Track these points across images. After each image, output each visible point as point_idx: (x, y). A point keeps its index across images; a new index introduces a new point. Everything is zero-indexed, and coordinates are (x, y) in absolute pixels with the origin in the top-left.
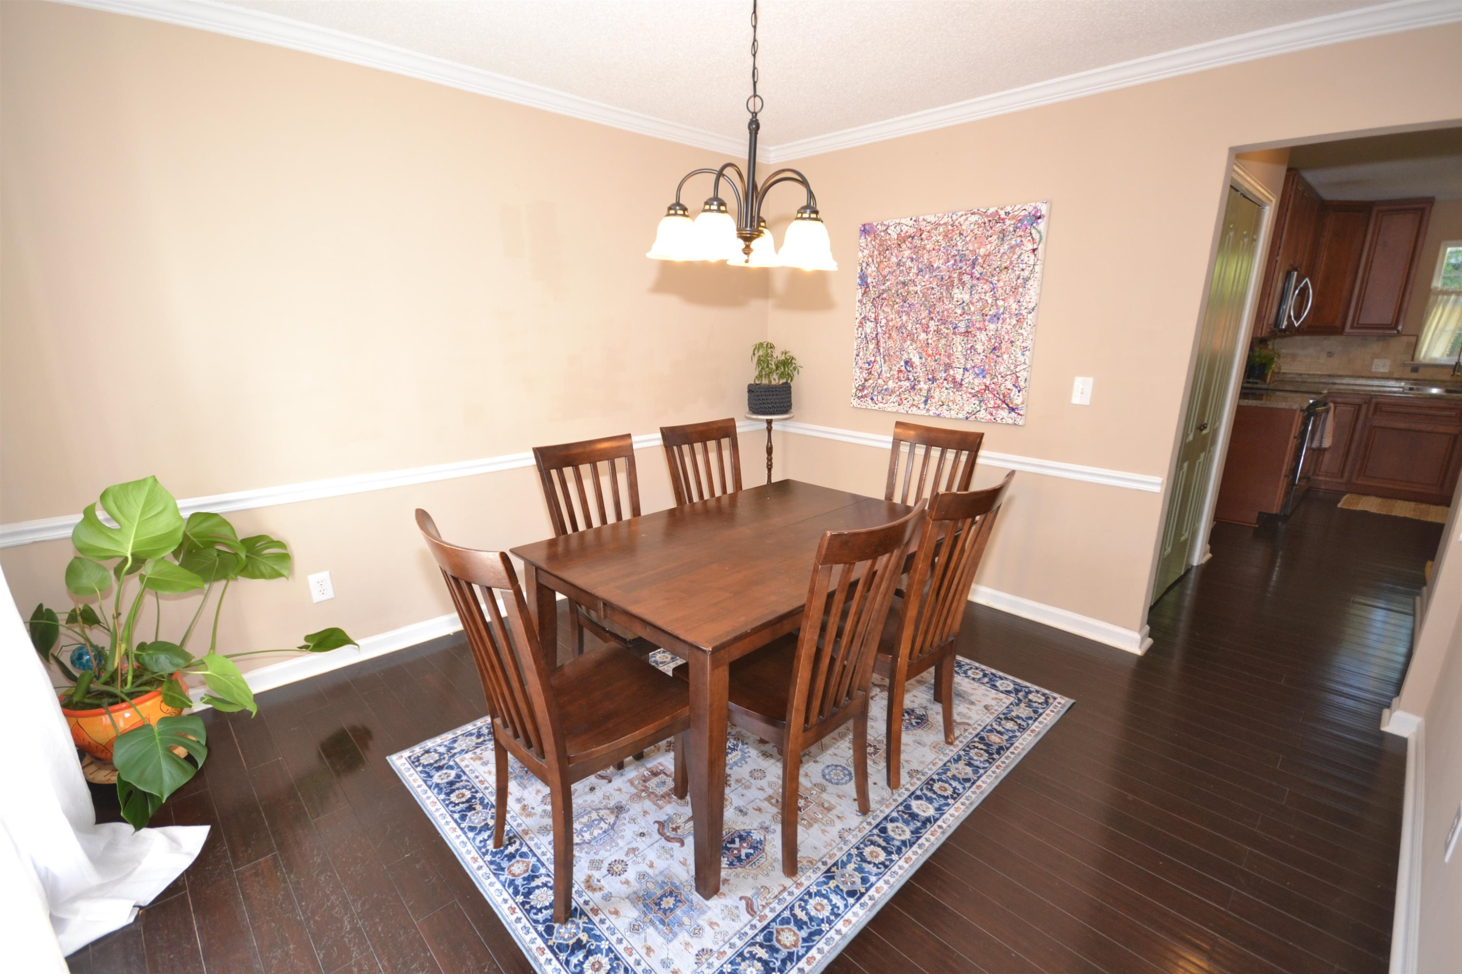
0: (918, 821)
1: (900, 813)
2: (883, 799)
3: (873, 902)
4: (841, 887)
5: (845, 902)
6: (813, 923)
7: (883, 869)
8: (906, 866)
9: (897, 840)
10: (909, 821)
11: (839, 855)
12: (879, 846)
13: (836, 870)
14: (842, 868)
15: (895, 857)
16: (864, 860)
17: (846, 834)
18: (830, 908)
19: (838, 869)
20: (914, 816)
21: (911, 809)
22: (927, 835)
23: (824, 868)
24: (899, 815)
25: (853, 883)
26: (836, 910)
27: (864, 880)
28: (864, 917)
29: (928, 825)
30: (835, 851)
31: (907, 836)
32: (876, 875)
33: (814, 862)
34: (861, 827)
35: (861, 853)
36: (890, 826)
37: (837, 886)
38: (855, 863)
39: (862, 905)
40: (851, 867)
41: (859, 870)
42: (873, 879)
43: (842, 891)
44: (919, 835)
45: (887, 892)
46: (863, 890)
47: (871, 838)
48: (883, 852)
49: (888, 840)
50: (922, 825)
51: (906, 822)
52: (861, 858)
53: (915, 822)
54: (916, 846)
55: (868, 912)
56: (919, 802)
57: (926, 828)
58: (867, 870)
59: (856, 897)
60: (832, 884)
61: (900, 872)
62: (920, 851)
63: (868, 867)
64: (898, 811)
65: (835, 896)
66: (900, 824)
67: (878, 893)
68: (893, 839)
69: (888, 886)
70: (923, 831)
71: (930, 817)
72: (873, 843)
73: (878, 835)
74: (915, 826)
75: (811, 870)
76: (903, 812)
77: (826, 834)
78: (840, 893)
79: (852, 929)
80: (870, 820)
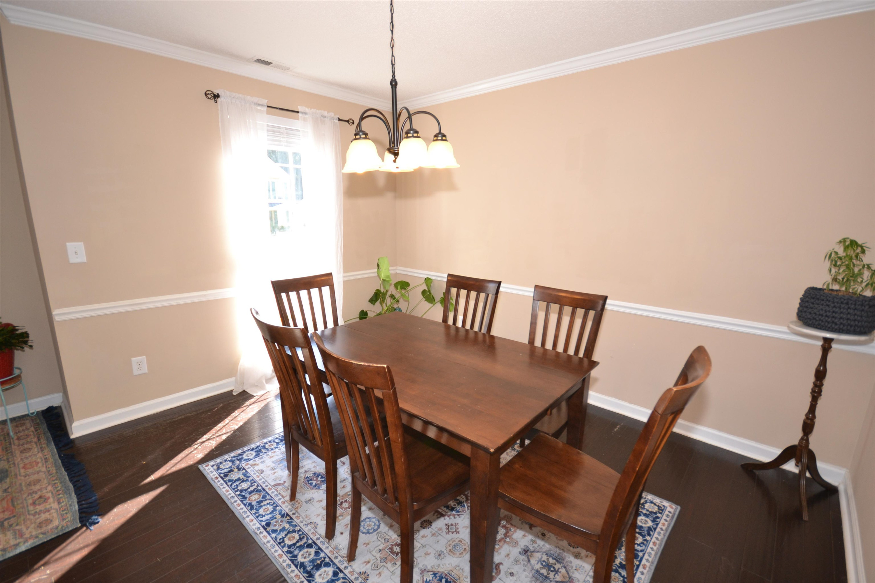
0: (312, 569)
1: (323, 559)
2: (339, 550)
3: (258, 533)
4: (274, 520)
5: (264, 521)
6: (258, 507)
7: (279, 541)
8: (276, 554)
9: (299, 553)
10: (313, 563)
11: (297, 521)
12: (297, 542)
13: (287, 519)
14: (287, 522)
15: (286, 549)
16: (289, 532)
17: (313, 526)
18: (263, 514)
19: (288, 519)
20: (318, 567)
21: (325, 566)
22: (296, 572)
23: (290, 513)
24: (321, 558)
25: (275, 526)
26: (261, 516)
27: (274, 531)
28: (251, 528)
29: (305, 575)
30: (301, 519)
31: (300, 559)
32: (276, 537)
33: (297, 509)
34: (317, 534)
35: (295, 532)
36: (312, 551)
37: (276, 518)
38: (288, 528)
39: (259, 528)
40: (287, 526)
41: (283, 529)
42: (274, 535)
43: (272, 520)
44: (299, 566)
45: (261, 541)
46: (268, 530)
47: (305, 539)
48: (292, 543)
49: (301, 548)
50: (307, 570)
51: (312, 561)
52: (291, 531)
53: (312, 567)
54: (290, 563)
55: (253, 530)
56: (331, 574)
57: (304, 573)
58: (281, 533)
59: (265, 526)
60: (278, 516)
61: (273, 550)
62: (284, 564)
63: (283, 534)
64: (325, 558)
65: (270, 517)
66: (312, 556)
67: (263, 537)
68: (300, 551)
69: (266, 542)
70: (302, 570)
71: (314, 578)
72: (301, 539)
73: (306, 543)
74: (308, 566)
75: (291, 508)
76: (323, 561)
77: (316, 516)
78: (271, 519)
79: (246, 522)
80: (321, 539)
